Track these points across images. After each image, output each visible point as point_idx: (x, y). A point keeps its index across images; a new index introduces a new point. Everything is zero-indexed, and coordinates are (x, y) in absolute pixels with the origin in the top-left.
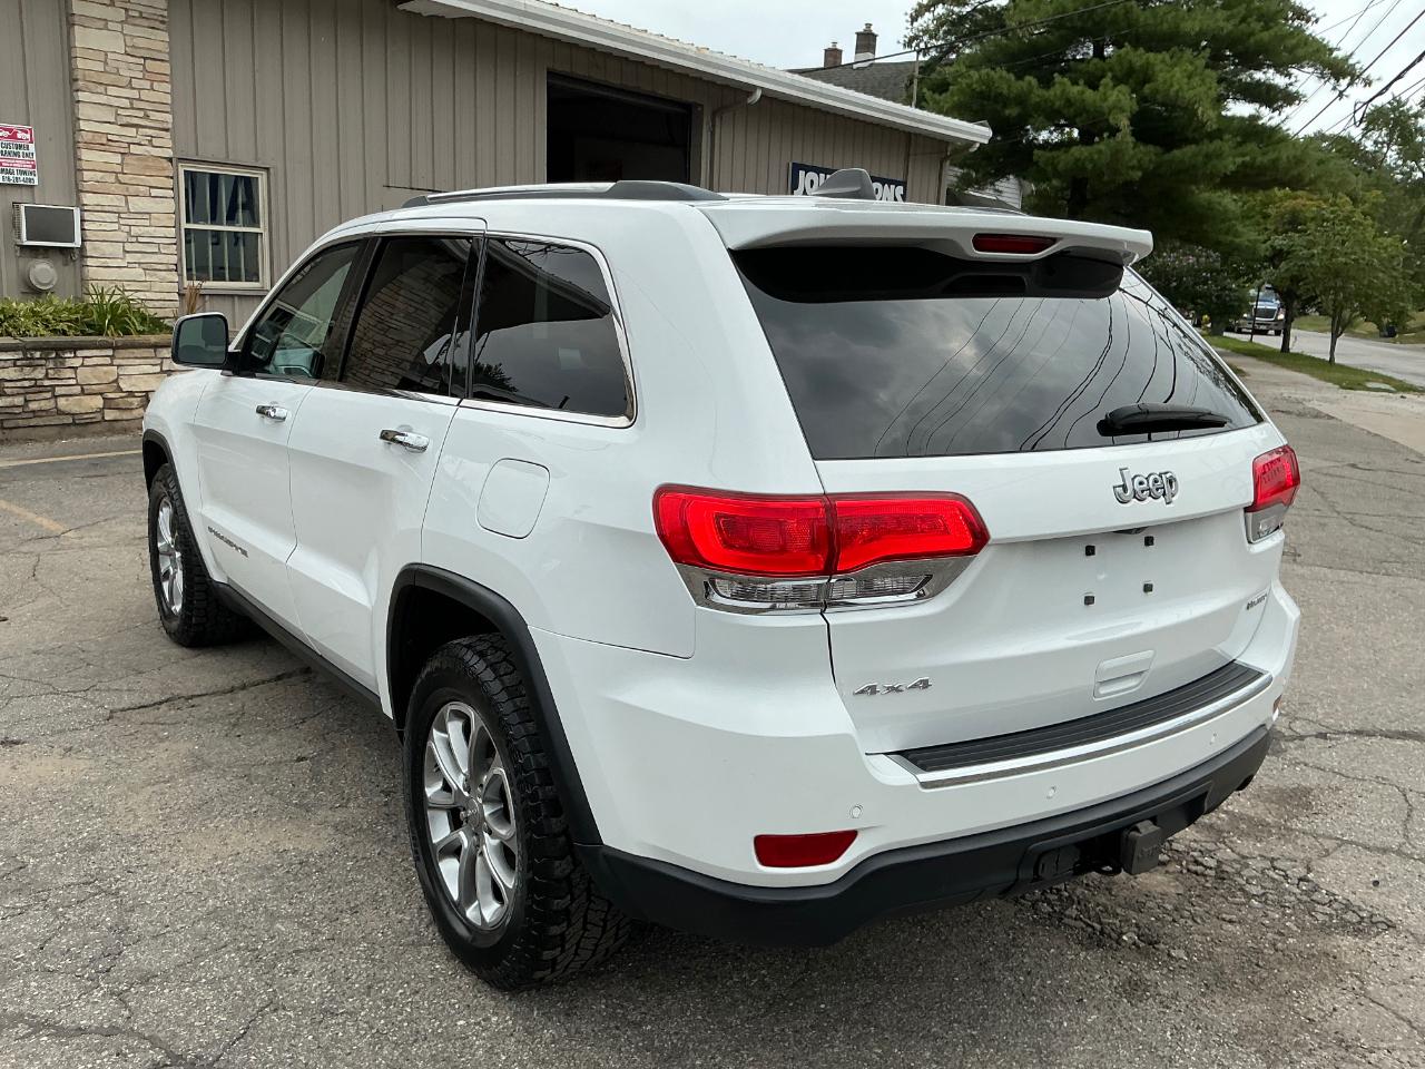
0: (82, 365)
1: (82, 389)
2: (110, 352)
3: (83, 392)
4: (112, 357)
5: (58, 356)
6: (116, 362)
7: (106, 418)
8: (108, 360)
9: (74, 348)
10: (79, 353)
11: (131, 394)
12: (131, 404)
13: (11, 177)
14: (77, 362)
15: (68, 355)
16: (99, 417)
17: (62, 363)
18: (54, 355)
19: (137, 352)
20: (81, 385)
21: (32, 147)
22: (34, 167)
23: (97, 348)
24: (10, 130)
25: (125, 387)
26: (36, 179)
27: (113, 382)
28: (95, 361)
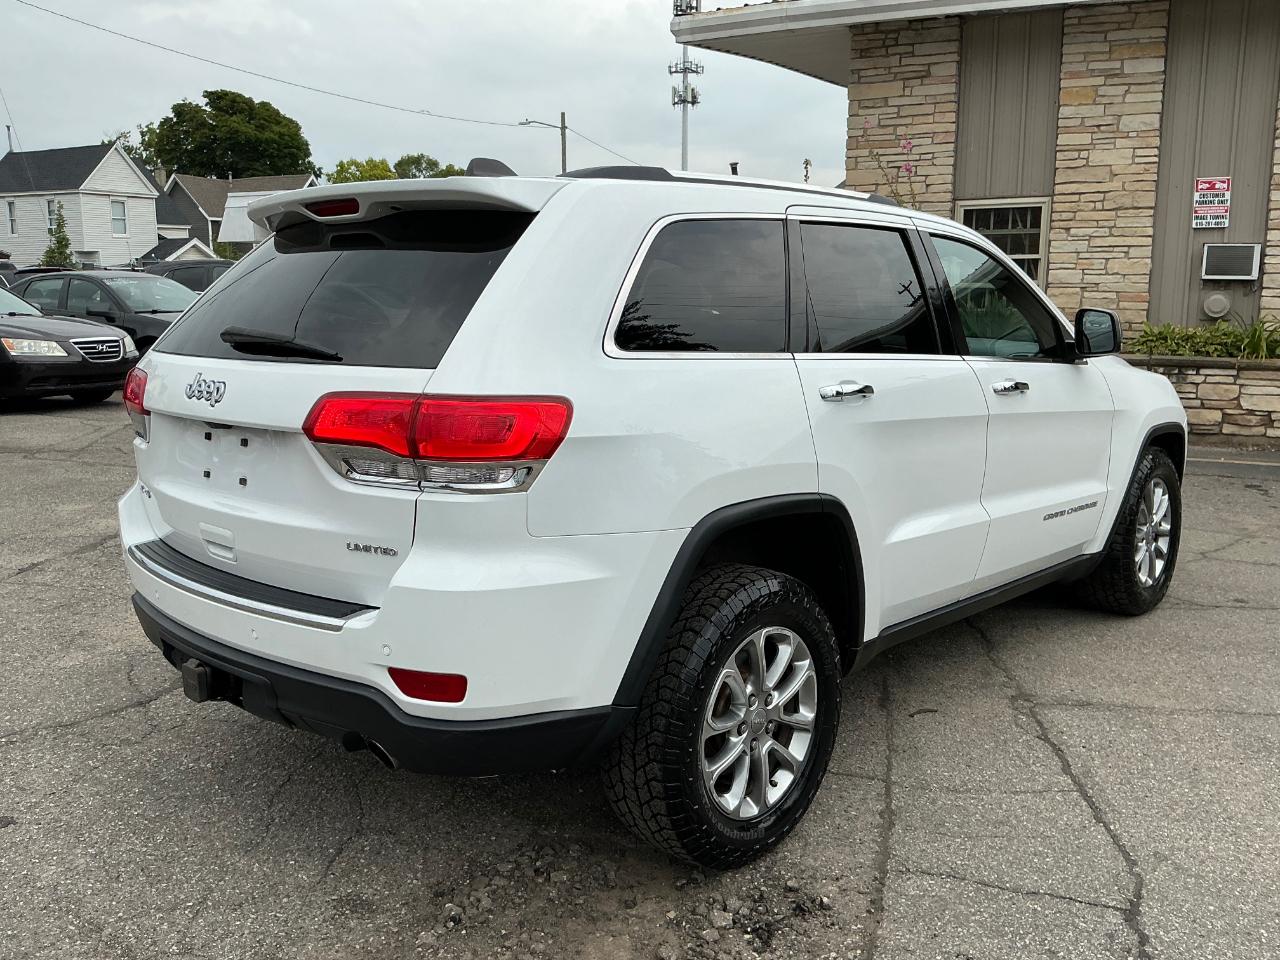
0: (1204, 382)
1: (1202, 404)
2: (1234, 372)
3: (1203, 406)
4: (1236, 377)
5: (1180, 372)
6: (1239, 382)
7: (1224, 431)
8: (1231, 380)
9: (1198, 367)
10: (1202, 371)
11: (1251, 412)
12: (1250, 421)
13: (1204, 221)
14: (1199, 379)
15: (1190, 372)
16: (1216, 429)
17: (1184, 379)
18: (1176, 371)
19: (1262, 374)
20: (1202, 400)
21: (1228, 195)
22: (1226, 211)
23: (1224, 368)
24: (1209, 183)
25: (1245, 405)
26: (1227, 222)
27: (1235, 399)
28: (1217, 379)
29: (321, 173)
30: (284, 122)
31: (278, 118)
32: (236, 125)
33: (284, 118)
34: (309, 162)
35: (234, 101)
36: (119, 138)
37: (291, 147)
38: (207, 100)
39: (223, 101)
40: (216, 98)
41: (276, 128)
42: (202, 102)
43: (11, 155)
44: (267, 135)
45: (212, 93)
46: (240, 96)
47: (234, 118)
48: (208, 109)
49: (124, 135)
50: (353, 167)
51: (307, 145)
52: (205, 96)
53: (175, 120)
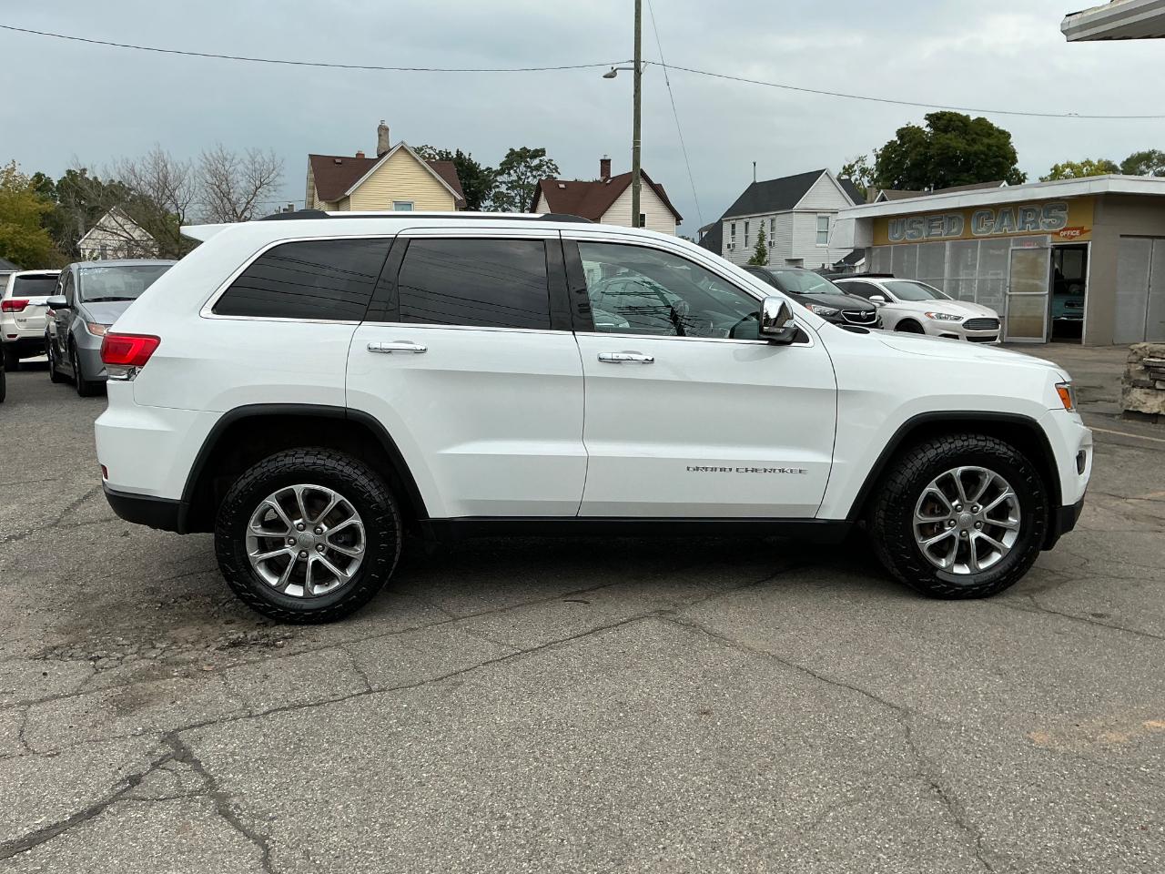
29: (1025, 178)
30: (996, 134)
31: (991, 131)
32: (948, 141)
33: (998, 130)
34: (1014, 170)
35: (950, 120)
36: (857, 162)
37: (997, 157)
38: (928, 122)
39: (942, 121)
40: (934, 119)
41: (986, 141)
42: (923, 124)
43: (754, 184)
44: (976, 147)
45: (932, 115)
46: (956, 114)
47: (949, 135)
48: (928, 130)
49: (861, 159)
50: (1068, 170)
51: (1014, 153)
52: (926, 119)
53: (898, 142)
